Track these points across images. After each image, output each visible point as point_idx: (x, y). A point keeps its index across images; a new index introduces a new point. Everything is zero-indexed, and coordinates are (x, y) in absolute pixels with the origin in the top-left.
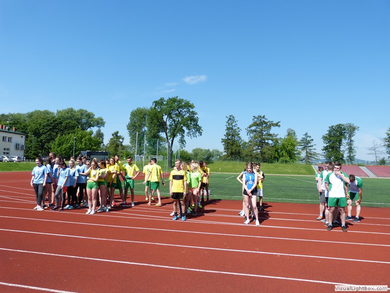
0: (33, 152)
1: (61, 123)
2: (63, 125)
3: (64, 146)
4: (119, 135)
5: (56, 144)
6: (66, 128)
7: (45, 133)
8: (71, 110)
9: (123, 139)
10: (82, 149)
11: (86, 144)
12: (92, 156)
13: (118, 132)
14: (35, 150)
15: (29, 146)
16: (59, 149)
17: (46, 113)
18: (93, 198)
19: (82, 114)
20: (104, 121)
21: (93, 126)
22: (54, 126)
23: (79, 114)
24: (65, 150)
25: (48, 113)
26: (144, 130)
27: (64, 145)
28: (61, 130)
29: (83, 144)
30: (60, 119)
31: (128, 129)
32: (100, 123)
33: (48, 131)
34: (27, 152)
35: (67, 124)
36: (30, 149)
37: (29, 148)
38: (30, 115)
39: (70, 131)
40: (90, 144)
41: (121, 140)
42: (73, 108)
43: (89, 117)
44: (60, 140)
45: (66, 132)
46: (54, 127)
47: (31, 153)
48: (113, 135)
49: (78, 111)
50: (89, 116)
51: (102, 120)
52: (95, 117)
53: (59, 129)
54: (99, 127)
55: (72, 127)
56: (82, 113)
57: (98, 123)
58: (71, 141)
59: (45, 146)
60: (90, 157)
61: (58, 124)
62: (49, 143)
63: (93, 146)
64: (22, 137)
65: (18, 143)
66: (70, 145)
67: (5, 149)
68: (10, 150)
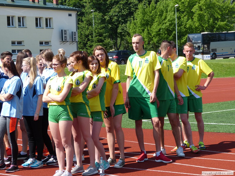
3: (155, 27)
5: (139, 24)
10: (191, 30)
11: (201, 18)
12: (213, 45)
15: (87, 32)
18: (63, 140)
24: (158, 34)
27: (155, 24)
29: (196, 18)
34: (85, 45)
36: (89, 40)
37: (87, 36)
40: (212, 16)
44: (145, 14)
58: (170, 15)
59: (119, 31)
60: (208, 47)
62: (126, 22)
63: (217, 19)
64: (70, 15)
65: (63, 29)
66: (168, 24)
67: (41, 43)
68: (52, 43)
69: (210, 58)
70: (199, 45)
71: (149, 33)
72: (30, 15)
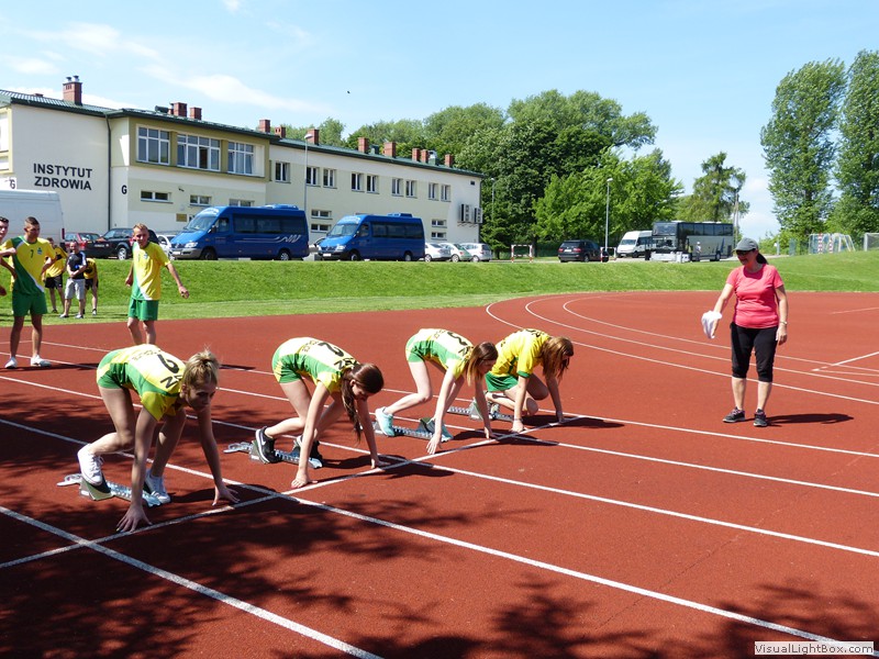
0: (495, 230)
1: (552, 136)
2: (558, 141)
3: (574, 211)
4: (725, 165)
5: (549, 205)
6: (566, 152)
7: (510, 171)
8: (552, 98)
9: (741, 178)
12: (690, 240)
13: (722, 157)
14: (501, 225)
16: (559, 220)
17: (481, 113)
19: (585, 109)
20: (652, 124)
21: (618, 145)
22: (530, 147)
23: (577, 107)
24: (577, 221)
25: (483, 114)
26: (822, 142)
27: (574, 209)
28: (554, 159)
30: (548, 124)
31: (765, 142)
32: (639, 131)
33: (519, 165)
35: (570, 137)
38: (438, 124)
39: (581, 159)
41: (734, 183)
42: (559, 92)
43: (607, 116)
44: (559, 192)
45: (568, 164)
46: (534, 151)
47: (488, 232)
48: (705, 167)
49: (572, 100)
50: (606, 111)
51: (646, 121)
52: (622, 114)
53: (546, 156)
54: (636, 145)
55: (588, 145)
56: (586, 102)
57: (635, 133)
60: (684, 243)
61: (544, 140)
64: (473, 183)
65: (465, 203)
66: (592, 206)
67: (434, 223)
68: (448, 224)
69: (687, 260)
70: (670, 238)
71: (565, 219)
72: (423, 178)
